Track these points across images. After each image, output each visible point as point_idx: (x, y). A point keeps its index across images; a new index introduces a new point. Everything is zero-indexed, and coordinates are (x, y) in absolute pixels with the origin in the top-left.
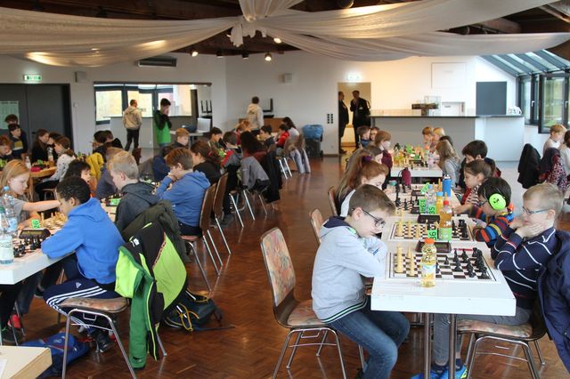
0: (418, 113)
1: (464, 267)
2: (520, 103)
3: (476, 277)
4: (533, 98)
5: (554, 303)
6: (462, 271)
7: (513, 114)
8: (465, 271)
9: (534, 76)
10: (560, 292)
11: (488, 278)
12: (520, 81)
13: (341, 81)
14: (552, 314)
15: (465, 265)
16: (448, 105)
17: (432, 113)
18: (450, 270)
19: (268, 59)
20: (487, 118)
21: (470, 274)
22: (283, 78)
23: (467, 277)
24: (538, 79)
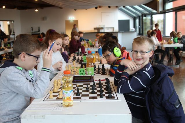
0: (96, 31)
1: (98, 91)
2: (135, 27)
3: (104, 98)
4: (139, 25)
5: (158, 113)
6: (96, 93)
7: (132, 31)
8: (99, 93)
9: (139, 17)
10: (161, 105)
11: (113, 97)
12: (134, 19)
13: (66, 20)
14: (157, 120)
15: (99, 89)
16: (108, 28)
17: (102, 31)
18: (88, 93)
19: (37, 10)
20: (122, 32)
21: (101, 96)
22: (44, 19)
23: (99, 98)
24: (141, 18)
